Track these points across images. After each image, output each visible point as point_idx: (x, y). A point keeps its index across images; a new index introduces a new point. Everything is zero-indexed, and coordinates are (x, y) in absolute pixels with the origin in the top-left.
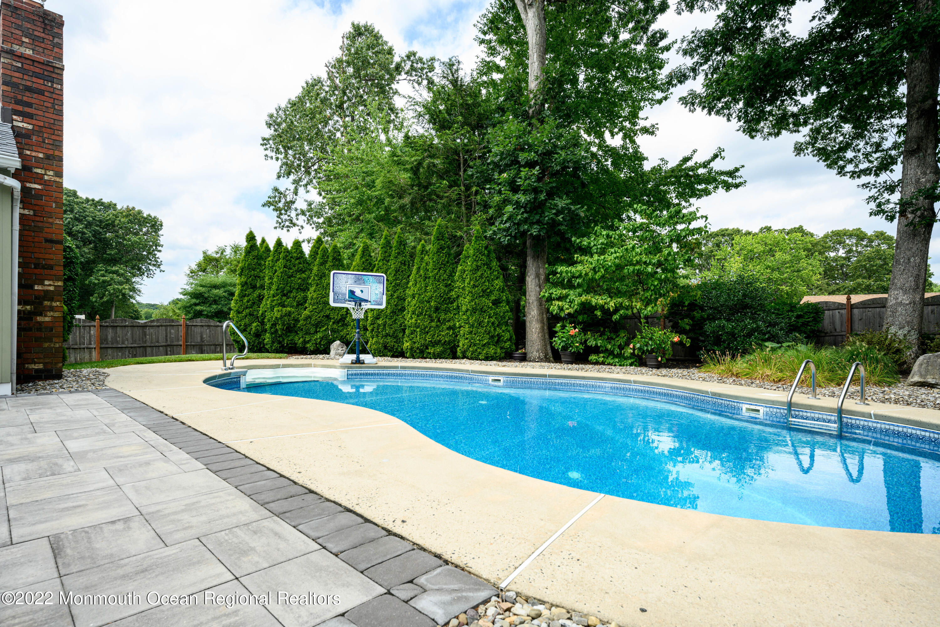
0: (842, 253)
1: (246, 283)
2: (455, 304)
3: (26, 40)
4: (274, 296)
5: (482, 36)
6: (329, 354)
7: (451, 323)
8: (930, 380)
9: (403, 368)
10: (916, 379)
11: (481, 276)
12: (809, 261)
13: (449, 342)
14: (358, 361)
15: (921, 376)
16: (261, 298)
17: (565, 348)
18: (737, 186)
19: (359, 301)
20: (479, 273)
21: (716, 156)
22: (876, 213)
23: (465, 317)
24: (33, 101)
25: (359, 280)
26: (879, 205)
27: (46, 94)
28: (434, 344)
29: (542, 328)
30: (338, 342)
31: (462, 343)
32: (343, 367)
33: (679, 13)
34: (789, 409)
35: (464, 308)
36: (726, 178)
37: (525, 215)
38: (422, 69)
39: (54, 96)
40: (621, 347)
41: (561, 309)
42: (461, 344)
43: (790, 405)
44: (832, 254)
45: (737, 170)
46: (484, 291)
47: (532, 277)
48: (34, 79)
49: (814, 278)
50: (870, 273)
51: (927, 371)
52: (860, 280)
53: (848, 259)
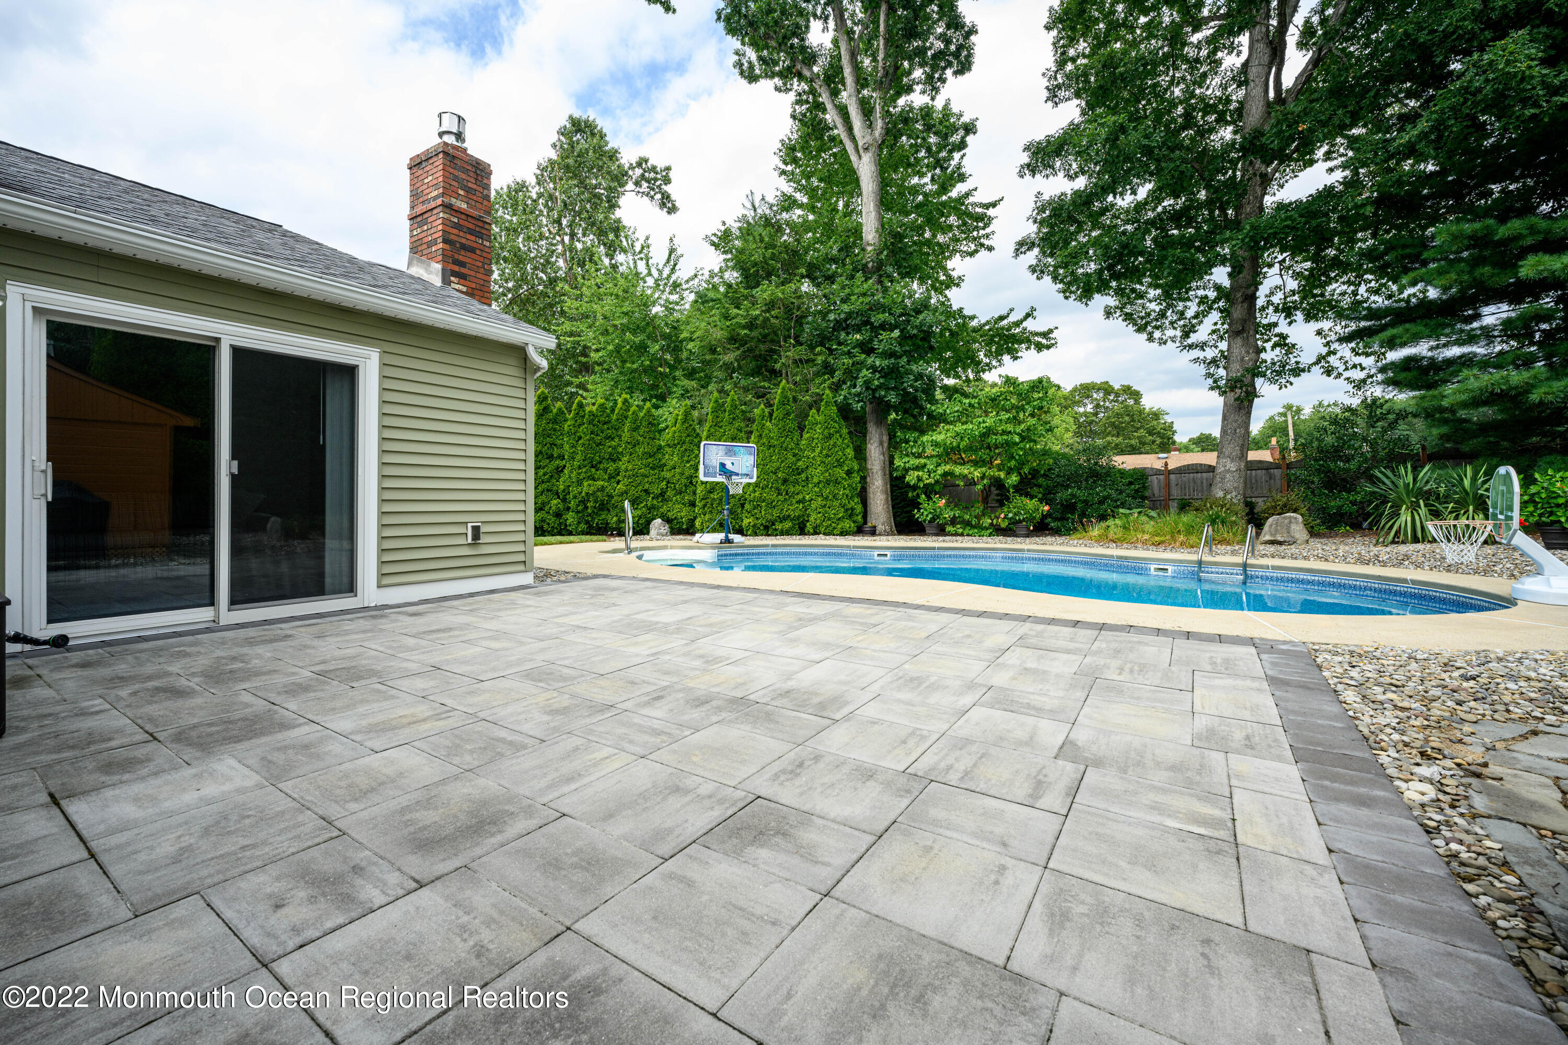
0: (1089, 408)
1: (541, 452)
2: (803, 476)
3: (461, 192)
4: (580, 468)
5: (783, 167)
6: (648, 533)
7: (800, 497)
8: (1279, 538)
9: (773, 546)
10: (1268, 538)
11: (834, 445)
12: (1063, 418)
13: (799, 517)
14: (728, 541)
15: (1271, 535)
16: (560, 470)
17: (932, 520)
18: (1048, 347)
19: (729, 474)
20: (832, 442)
21: (1028, 316)
22: (1212, 388)
23: (816, 489)
24: (467, 260)
25: (730, 452)
26: (1215, 382)
27: (478, 252)
28: (783, 519)
29: (887, 499)
30: (659, 521)
31: (814, 518)
32: (713, 546)
33: (1022, 177)
34: (1200, 567)
35: (816, 480)
36: (1040, 340)
37: (882, 381)
38: (656, 180)
39: (485, 254)
40: (978, 517)
41: (919, 479)
42: (812, 519)
43: (1200, 563)
44: (1081, 410)
45: (1051, 331)
46: (838, 461)
47: (876, 444)
48: (469, 236)
49: (1066, 436)
50: (1118, 430)
51: (1276, 531)
52: (1109, 438)
53: (1096, 414)
